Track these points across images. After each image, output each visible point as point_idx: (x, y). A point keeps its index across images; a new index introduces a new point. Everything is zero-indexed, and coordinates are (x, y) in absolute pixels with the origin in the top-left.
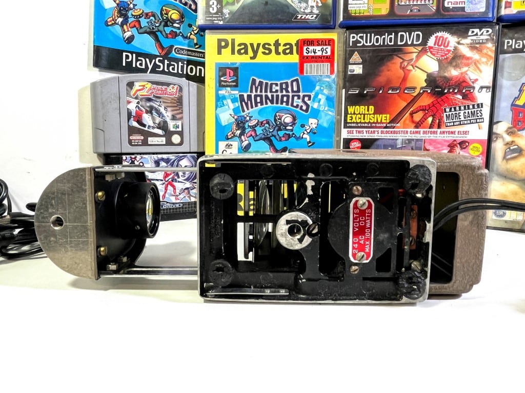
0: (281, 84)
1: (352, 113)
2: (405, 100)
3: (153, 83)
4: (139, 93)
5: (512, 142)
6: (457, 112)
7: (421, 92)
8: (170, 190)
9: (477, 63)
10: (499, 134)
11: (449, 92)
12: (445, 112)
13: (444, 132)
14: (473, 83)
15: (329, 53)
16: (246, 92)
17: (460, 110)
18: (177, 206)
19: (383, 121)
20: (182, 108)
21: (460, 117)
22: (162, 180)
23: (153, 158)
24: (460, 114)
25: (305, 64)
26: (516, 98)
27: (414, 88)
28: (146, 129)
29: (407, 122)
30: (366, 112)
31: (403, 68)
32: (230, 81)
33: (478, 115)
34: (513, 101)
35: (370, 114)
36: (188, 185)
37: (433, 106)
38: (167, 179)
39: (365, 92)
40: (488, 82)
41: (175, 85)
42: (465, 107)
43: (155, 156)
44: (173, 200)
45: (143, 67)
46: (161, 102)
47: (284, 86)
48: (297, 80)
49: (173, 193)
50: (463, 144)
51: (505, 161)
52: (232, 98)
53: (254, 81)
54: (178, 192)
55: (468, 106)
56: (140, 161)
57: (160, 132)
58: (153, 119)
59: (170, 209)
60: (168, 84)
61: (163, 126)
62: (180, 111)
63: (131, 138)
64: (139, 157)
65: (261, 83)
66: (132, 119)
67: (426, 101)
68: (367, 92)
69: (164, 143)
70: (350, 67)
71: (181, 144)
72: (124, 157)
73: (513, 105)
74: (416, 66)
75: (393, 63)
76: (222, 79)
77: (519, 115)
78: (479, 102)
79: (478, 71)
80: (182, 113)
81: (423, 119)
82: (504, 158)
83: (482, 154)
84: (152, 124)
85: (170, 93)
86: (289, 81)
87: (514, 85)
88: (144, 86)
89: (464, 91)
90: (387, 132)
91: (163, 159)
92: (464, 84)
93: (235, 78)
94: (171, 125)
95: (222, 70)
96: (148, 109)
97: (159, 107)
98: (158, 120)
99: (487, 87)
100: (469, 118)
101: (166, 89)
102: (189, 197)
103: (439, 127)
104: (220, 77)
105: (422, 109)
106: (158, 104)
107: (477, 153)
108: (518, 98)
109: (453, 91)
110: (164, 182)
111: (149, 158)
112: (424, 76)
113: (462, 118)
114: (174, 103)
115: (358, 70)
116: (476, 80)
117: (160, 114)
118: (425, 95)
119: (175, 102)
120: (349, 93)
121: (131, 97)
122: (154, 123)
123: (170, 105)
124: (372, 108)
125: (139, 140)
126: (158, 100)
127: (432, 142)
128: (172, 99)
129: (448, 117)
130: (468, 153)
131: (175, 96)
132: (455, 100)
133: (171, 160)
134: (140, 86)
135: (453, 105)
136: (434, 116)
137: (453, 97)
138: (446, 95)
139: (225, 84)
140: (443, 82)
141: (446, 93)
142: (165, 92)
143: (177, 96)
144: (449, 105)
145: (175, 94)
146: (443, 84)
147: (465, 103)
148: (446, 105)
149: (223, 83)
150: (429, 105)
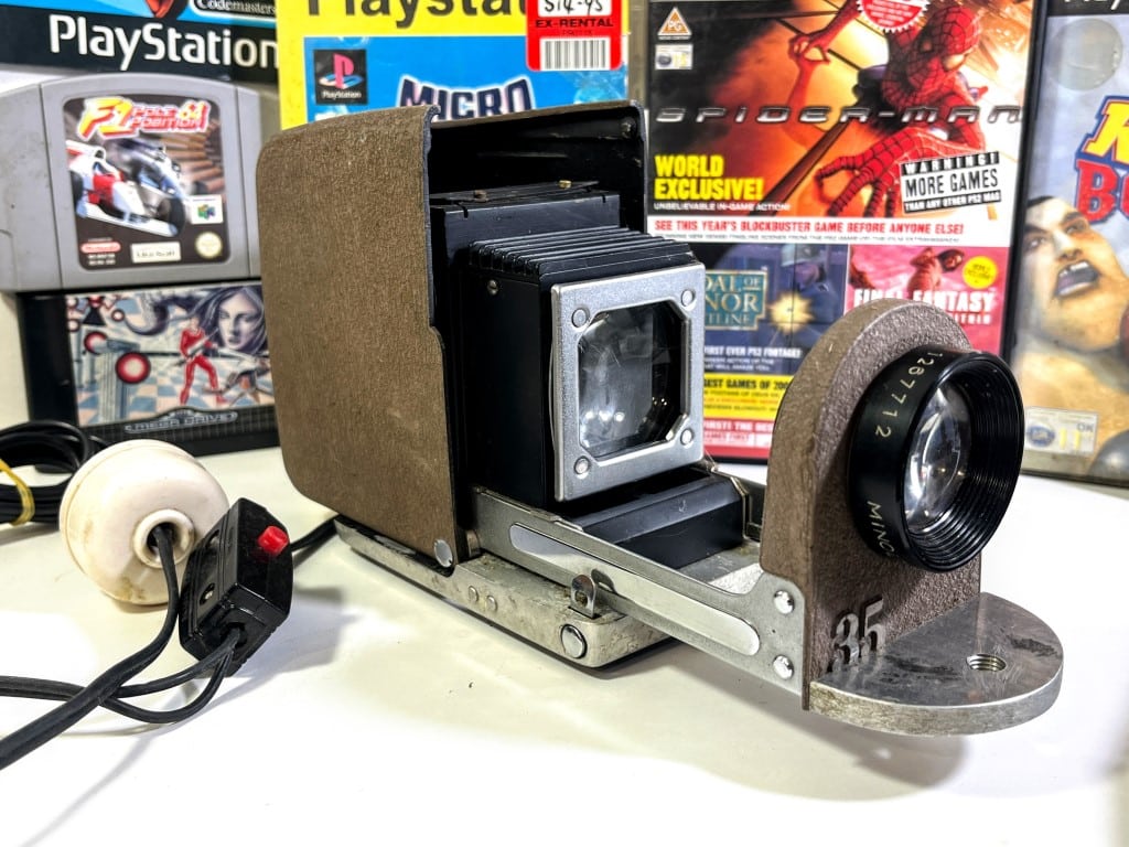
0: (482, 96)
1: (668, 174)
2: (802, 142)
3: (137, 98)
4: (100, 129)
5: (1077, 252)
6: (935, 175)
7: (844, 119)
8: (199, 379)
9: (986, 44)
10: (1044, 231)
11: (913, 121)
12: (905, 173)
13: (900, 228)
14: (976, 96)
15: (607, 11)
17: (942, 168)
18: (223, 418)
19: (748, 196)
20: (220, 161)
21: (942, 188)
22: (175, 354)
23: (148, 298)
24: (941, 180)
25: (543, 42)
26: (1088, 136)
27: (825, 110)
28: (125, 223)
29: (809, 199)
30: (704, 173)
31: (798, 56)
32: (345, 86)
33: (987, 183)
34: (1082, 146)
35: (713, 178)
36: (249, 363)
37: (874, 157)
38: (189, 351)
39: (700, 119)
40: (1014, 93)
41: (197, 99)
42: (954, 160)
43: (154, 292)
44: (210, 402)
45: (110, 52)
46: (160, 149)
47: (489, 101)
48: (522, 85)
49: (208, 385)
50: (950, 259)
51: (1056, 302)
53: (409, 87)
54: (221, 381)
55: (963, 159)
56: (114, 308)
57: (163, 228)
58: (143, 194)
59: (204, 427)
60: (178, 100)
61: (172, 212)
62: (217, 170)
63: (85, 248)
64: (109, 296)
65: (427, 94)
66: (85, 198)
67: (856, 144)
68: (706, 118)
69: (177, 256)
70: (661, 51)
71: (223, 256)
72: (71, 300)
73: (1082, 154)
74: (830, 51)
75: (771, 42)
76: (324, 81)
77: (1095, 181)
78: (989, 149)
79: (988, 66)
80: (220, 175)
81: (849, 193)
82: (1056, 293)
83: (996, 284)
84: (141, 211)
85: (185, 122)
86: (502, 88)
87: (1085, 102)
88: (111, 108)
89: (952, 119)
90: (758, 226)
91: (175, 300)
92: (952, 102)
93: (358, 80)
94: (193, 208)
95: (323, 58)
96: (127, 170)
97: (158, 164)
98: (156, 195)
99: (1012, 110)
100: (963, 192)
101: (173, 112)
102: (255, 394)
103: (889, 213)
104: (318, 75)
105: (848, 165)
106: (153, 153)
107: (985, 283)
108: (1092, 136)
109: (925, 119)
110: (182, 357)
111: (138, 300)
112: (851, 78)
113: (947, 191)
114: (198, 149)
115: (680, 58)
116: (984, 90)
117: (159, 181)
118: (852, 130)
119: (201, 146)
120: (660, 120)
121: (79, 140)
122: (147, 206)
123: (187, 154)
124: (718, 161)
125: (108, 253)
126: (153, 143)
127: (870, 251)
128: (193, 138)
129: (912, 188)
130: (962, 281)
131: (199, 130)
132: (928, 141)
133: (198, 299)
134: (101, 109)
135: (924, 156)
136: (875, 184)
137: (925, 133)
138: (907, 128)
139: (332, 95)
140: (898, 95)
141: (906, 124)
142: (171, 120)
143: (204, 130)
144: (915, 155)
145: (199, 123)
146: (898, 100)
147: (954, 151)
148: (906, 155)
149: (326, 94)
150: (863, 156)
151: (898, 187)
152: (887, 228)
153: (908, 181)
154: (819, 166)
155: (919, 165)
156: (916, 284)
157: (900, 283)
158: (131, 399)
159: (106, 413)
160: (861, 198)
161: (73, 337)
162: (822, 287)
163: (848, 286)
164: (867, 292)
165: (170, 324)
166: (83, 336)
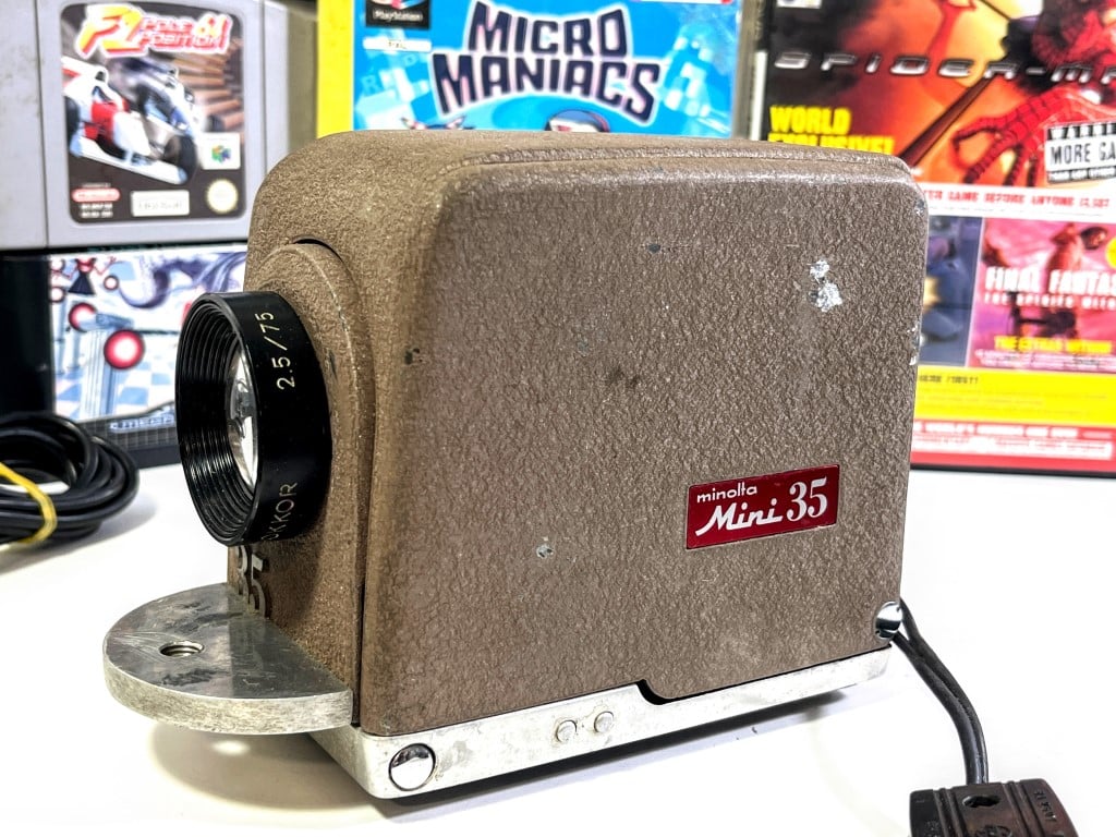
0: (569, 26)
1: (785, 129)
2: (940, 98)
3: (148, 7)
4: (102, 44)
6: (1082, 141)
7: (988, 75)
11: (1064, 81)
12: (1050, 138)
16: (457, 45)
17: (1091, 134)
20: (239, 91)
21: (1089, 157)
23: (147, 261)
24: (1089, 148)
27: (967, 63)
28: (126, 164)
29: (944, 164)
30: (826, 129)
31: (942, 1)
32: (403, 6)
35: (836, 136)
37: (1018, 119)
39: (826, 67)
41: (217, 12)
42: (1105, 126)
43: (157, 257)
46: (172, 72)
47: (577, 33)
48: (618, 15)
50: (1093, 237)
52: (408, 64)
53: (481, 11)
56: (107, 273)
57: (171, 173)
58: (149, 129)
60: (195, 12)
61: (181, 153)
62: (235, 102)
63: (78, 196)
64: (102, 258)
65: (503, 20)
66: (81, 132)
67: (1000, 103)
68: (834, 66)
69: (185, 210)
71: (236, 212)
72: (56, 261)
80: (239, 108)
81: (988, 159)
84: (146, 150)
85: (202, 40)
88: (117, 18)
89: (1106, 80)
91: (179, 265)
92: (1107, 61)
94: (207, 153)
96: (132, 97)
97: (167, 90)
98: (164, 132)
100: (1112, 162)
101: (189, 26)
103: (1031, 181)
105: (989, 127)
106: (164, 77)
109: (1077, 79)
111: (136, 263)
112: (1000, 29)
113: (1095, 160)
114: (215, 75)
117: (169, 113)
118: (995, 88)
119: (218, 70)
120: (780, 65)
121: (79, 58)
122: (153, 144)
123: (202, 81)
124: (843, 117)
125: (104, 202)
126: (164, 65)
127: (1006, 226)
128: (211, 61)
129: (1057, 155)
130: (1104, 261)
131: (218, 51)
132: (1078, 104)
133: (205, 265)
134: (106, 18)
135: (1073, 119)
136: (1018, 149)
137: (1074, 95)
138: (1056, 89)
139: (387, 16)
140: (1049, 51)
141: (1056, 83)
142: (186, 37)
143: (223, 51)
144: (1063, 119)
145: (218, 42)
146: (1049, 56)
147: (1105, 116)
148: (1053, 118)
149: (378, 14)
150: (1006, 117)
151: (1042, 154)
152: (1027, 200)
153: (1053, 149)
154: (956, 127)
155: (1066, 130)
156: (1056, 263)
157: (1036, 262)
158: (119, 389)
159: (89, 405)
160: (1001, 166)
161: (56, 310)
162: (951, 266)
163: (980, 264)
164: (1000, 270)
165: (172, 294)
166: (68, 310)
